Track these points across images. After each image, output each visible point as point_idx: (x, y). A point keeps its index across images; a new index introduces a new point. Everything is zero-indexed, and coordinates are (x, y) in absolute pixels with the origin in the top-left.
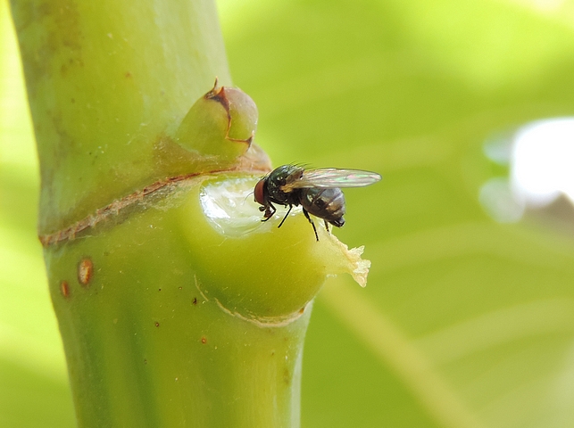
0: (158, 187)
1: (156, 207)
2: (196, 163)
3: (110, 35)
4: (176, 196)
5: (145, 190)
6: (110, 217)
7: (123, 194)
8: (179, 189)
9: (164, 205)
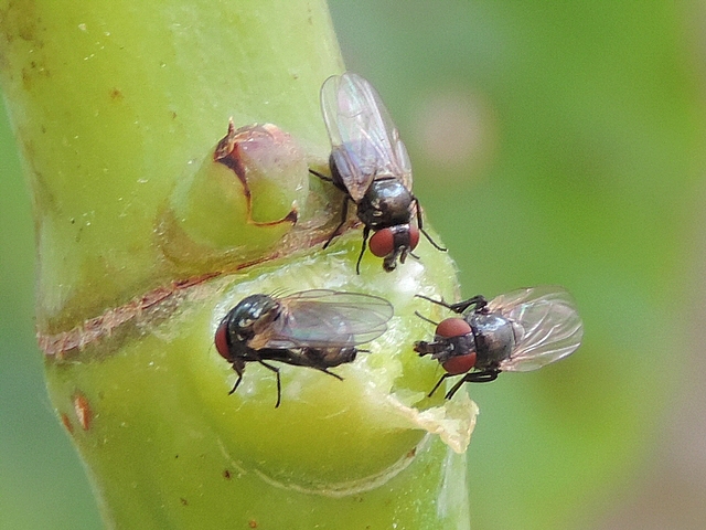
0: (161, 295)
1: (157, 333)
2: (210, 262)
3: (82, 26)
4: (182, 318)
5: (145, 300)
6: (101, 337)
7: (117, 301)
8: (188, 305)
9: (167, 331)
